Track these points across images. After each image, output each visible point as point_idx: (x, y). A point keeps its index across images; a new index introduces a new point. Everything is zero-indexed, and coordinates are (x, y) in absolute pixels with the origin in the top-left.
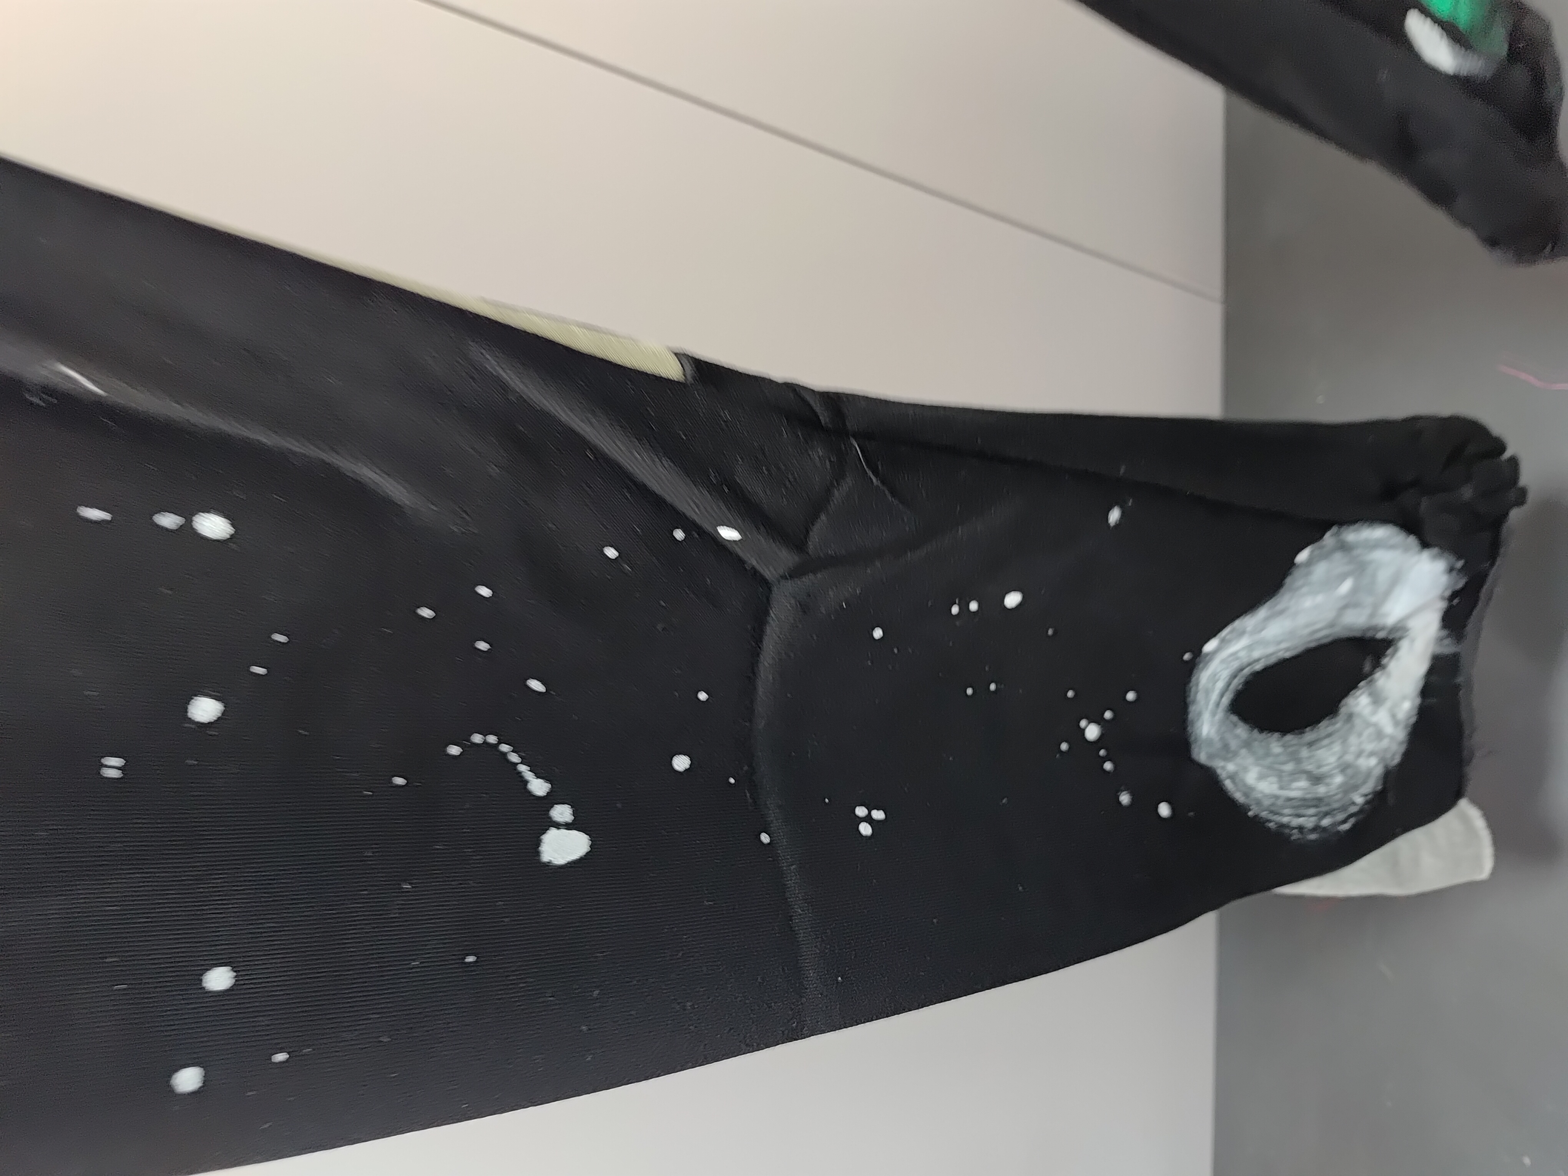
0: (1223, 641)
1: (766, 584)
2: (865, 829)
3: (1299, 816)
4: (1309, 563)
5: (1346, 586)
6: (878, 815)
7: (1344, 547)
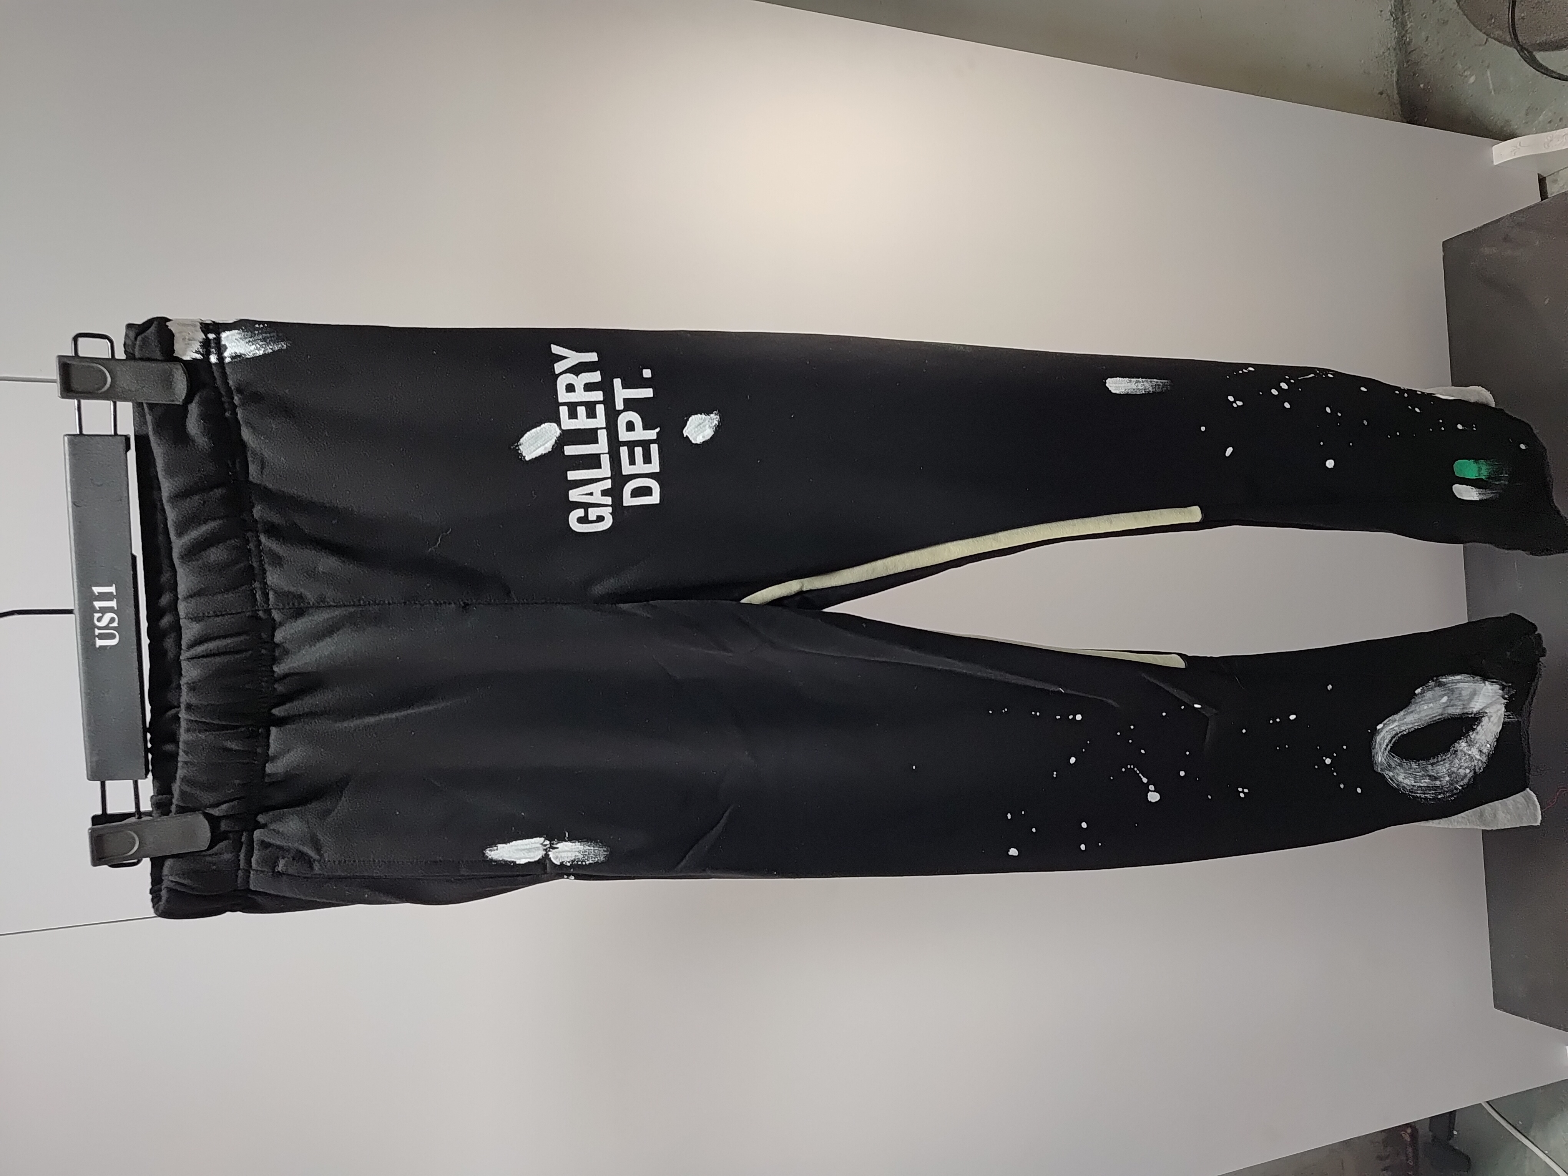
0: (1384, 724)
1: (1207, 718)
2: (1242, 795)
3: (1425, 794)
4: (1422, 693)
5: (1445, 699)
6: (1246, 791)
7: (1441, 685)
